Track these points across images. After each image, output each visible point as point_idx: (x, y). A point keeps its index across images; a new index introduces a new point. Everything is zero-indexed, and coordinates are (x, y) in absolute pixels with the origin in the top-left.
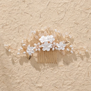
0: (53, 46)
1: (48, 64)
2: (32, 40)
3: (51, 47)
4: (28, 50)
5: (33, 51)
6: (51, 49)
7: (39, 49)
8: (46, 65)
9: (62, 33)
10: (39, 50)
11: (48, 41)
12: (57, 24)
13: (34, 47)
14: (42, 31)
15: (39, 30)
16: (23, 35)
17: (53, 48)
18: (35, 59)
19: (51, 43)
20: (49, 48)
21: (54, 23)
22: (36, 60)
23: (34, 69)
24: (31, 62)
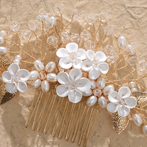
0: (95, 92)
1: (56, 140)
2: (33, 43)
3: (88, 93)
4: (9, 73)
5: (22, 84)
6: (85, 98)
7: (46, 82)
8: (50, 140)
9: (138, 54)
10: (46, 86)
11: (86, 69)
12: (133, 17)
13: (33, 72)
14: (78, 24)
15: (69, 16)
16: (10, 13)
17: (93, 97)
18: (20, 108)
19: (93, 78)
20: (78, 94)
21: (125, 12)
22: (24, 114)
23: (9, 139)
24: (6, 113)
